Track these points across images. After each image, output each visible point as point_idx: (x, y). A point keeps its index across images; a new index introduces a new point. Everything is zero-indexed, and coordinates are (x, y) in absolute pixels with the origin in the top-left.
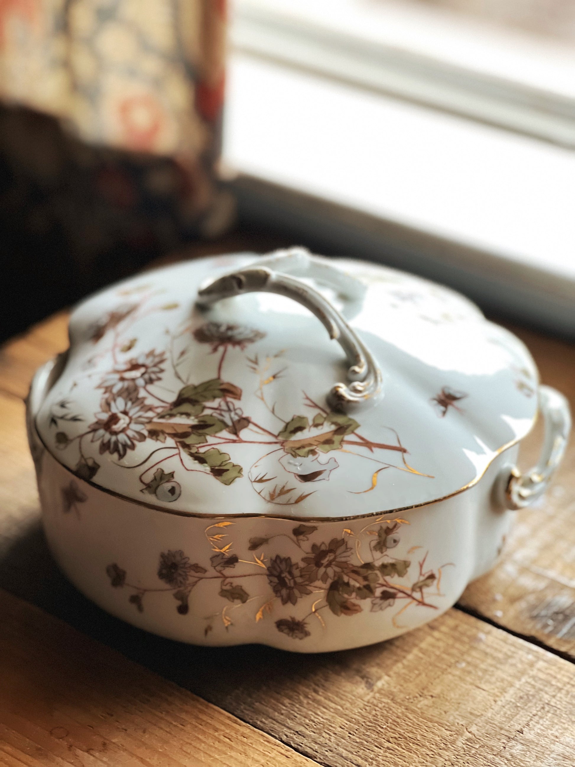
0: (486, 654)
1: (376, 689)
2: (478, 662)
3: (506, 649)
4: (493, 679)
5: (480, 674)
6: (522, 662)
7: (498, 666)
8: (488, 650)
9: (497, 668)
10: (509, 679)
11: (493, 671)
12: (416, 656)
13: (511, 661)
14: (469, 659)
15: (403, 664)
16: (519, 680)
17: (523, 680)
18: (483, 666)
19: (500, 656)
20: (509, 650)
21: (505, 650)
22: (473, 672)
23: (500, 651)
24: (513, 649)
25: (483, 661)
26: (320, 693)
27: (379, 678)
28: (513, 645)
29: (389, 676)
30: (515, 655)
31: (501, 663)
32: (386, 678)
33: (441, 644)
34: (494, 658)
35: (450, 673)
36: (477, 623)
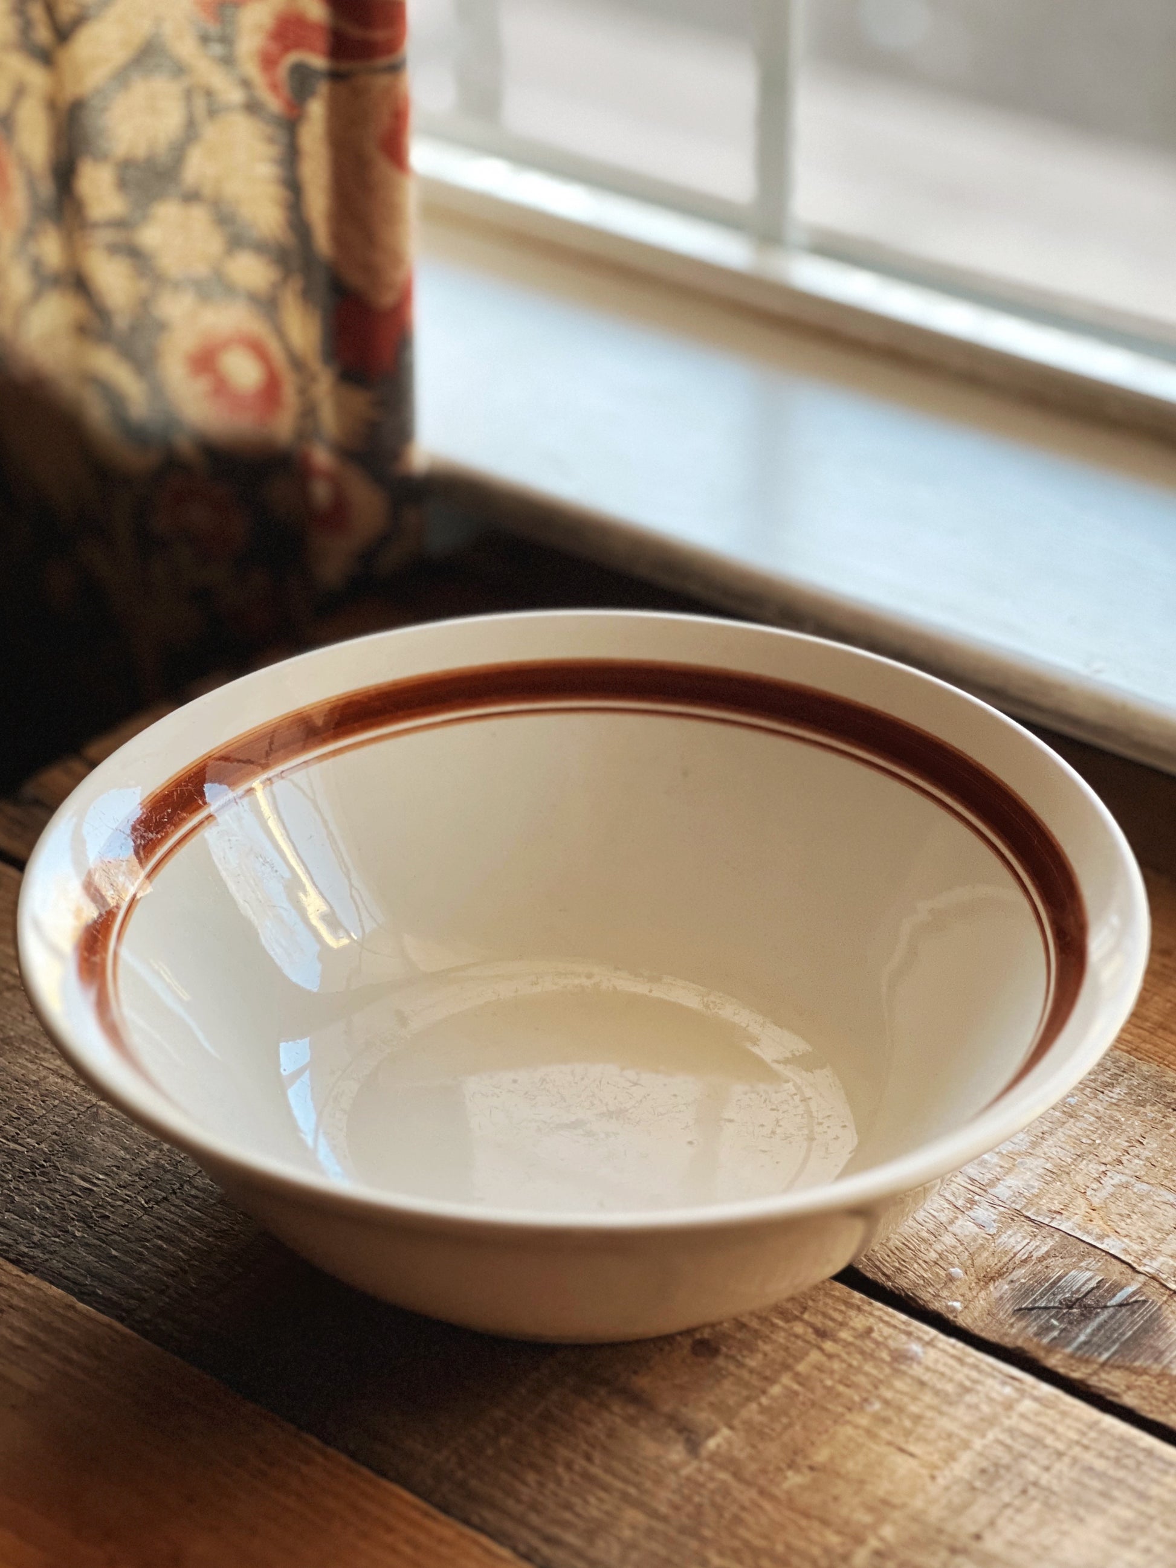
0: (922, 1384)
1: (704, 1453)
2: (906, 1399)
3: (962, 1374)
4: (932, 1434)
5: (908, 1423)
6: (990, 1400)
7: (945, 1408)
8: (926, 1377)
9: (941, 1413)
10: (964, 1434)
11: (932, 1419)
12: (786, 1387)
13: (969, 1398)
14: (888, 1394)
15: (760, 1404)
16: (983, 1436)
17: (991, 1435)
18: (914, 1408)
19: (950, 1388)
20: (968, 1377)
21: (959, 1377)
22: (895, 1420)
23: (951, 1380)
24: (974, 1374)
25: (915, 1399)
26: (597, 1461)
27: (712, 1433)
28: (975, 1367)
29: (731, 1427)
30: (979, 1387)
31: (951, 1404)
32: (726, 1432)
33: (836, 1365)
34: (937, 1393)
35: (848, 1422)
36: (909, 1325)
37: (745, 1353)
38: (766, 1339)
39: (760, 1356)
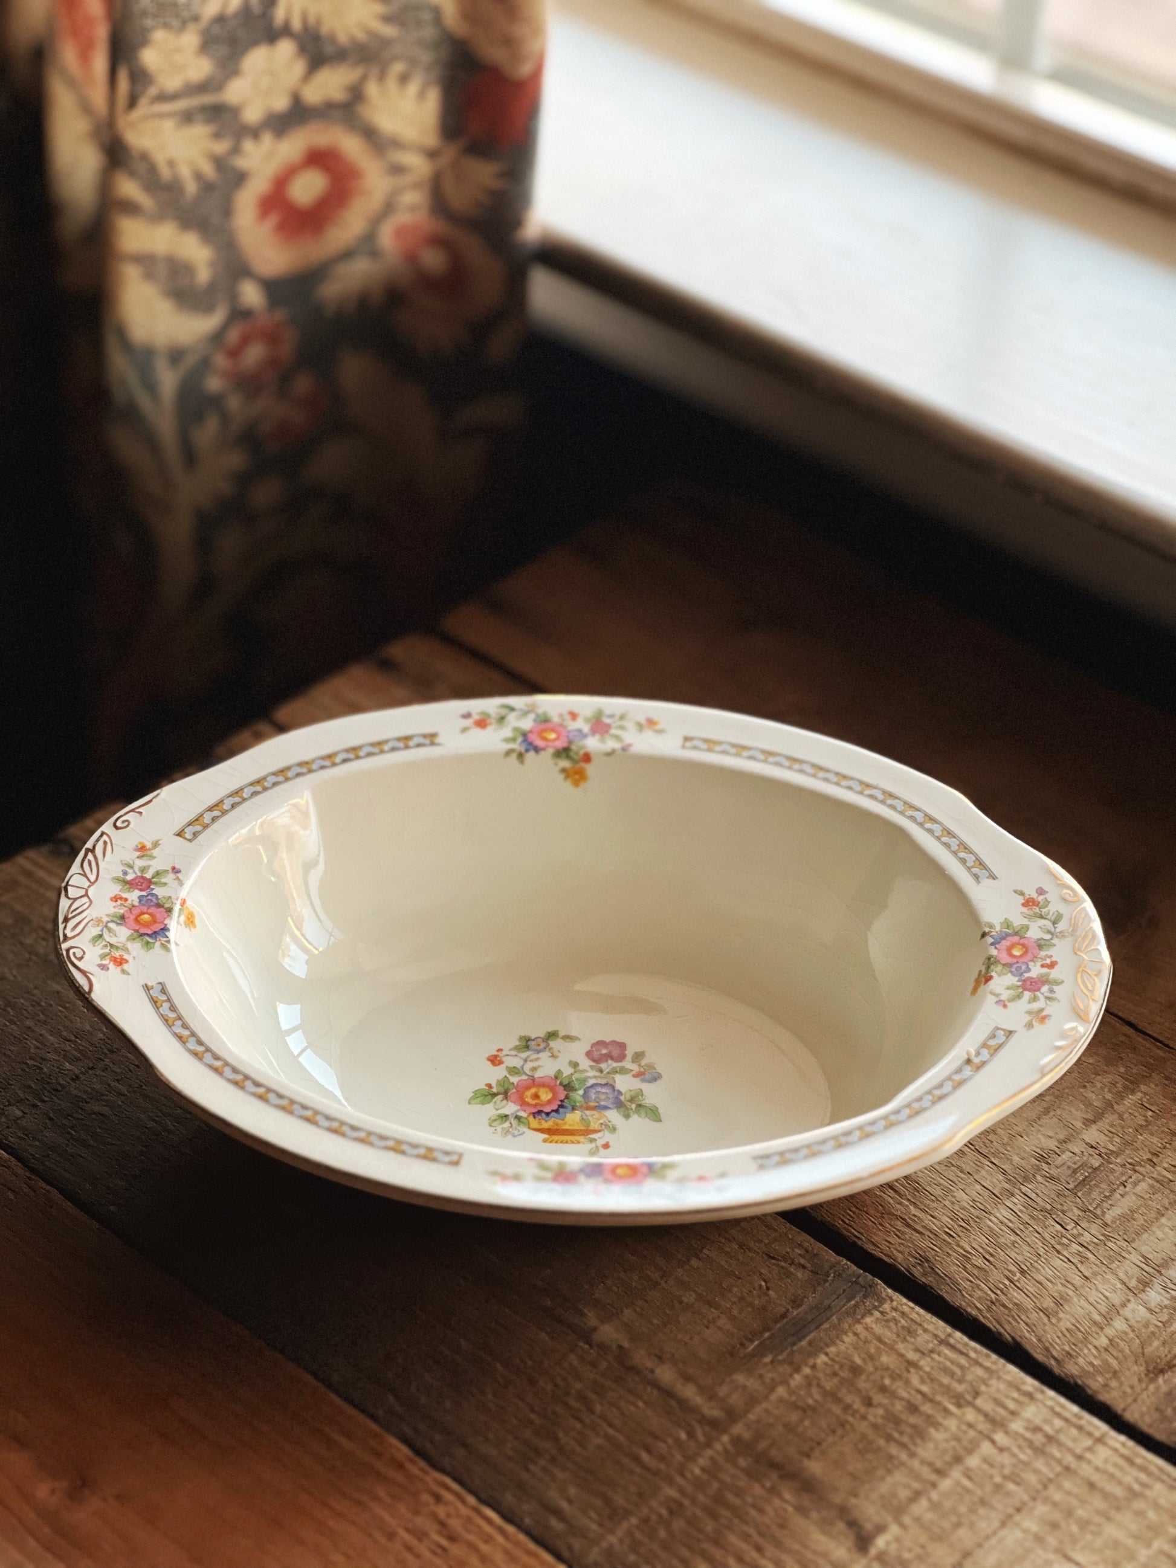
0: (1092, 1486)
1: (873, 1552)
2: (1074, 1502)
3: (1131, 1477)
4: (1099, 1542)
5: (1074, 1528)
6: (1157, 1506)
7: (1113, 1513)
8: (1096, 1478)
9: (1108, 1519)
10: (1130, 1542)
11: (1099, 1525)
12: (958, 1483)
13: (1139, 1505)
14: (1057, 1496)
15: (930, 1500)
16: (1148, 1545)
17: (1157, 1544)
18: (1080, 1513)
19: (1118, 1491)
20: (1137, 1480)
21: (1128, 1479)
22: (1063, 1524)
23: (1120, 1483)
24: (1143, 1476)
25: (1083, 1502)
26: (768, 1554)
27: (881, 1529)
28: (1143, 1469)
29: (902, 1526)
30: (1147, 1492)
31: (1118, 1509)
32: (894, 1529)
33: (1006, 1459)
34: (1106, 1496)
35: (1018, 1525)
36: (1080, 1418)
37: (919, 1441)
38: (936, 1425)
39: (931, 1445)
